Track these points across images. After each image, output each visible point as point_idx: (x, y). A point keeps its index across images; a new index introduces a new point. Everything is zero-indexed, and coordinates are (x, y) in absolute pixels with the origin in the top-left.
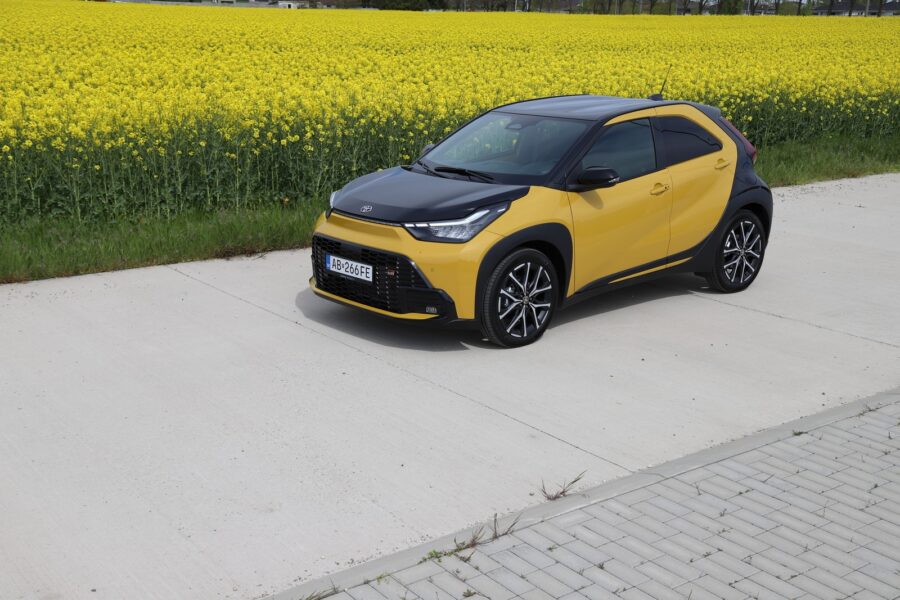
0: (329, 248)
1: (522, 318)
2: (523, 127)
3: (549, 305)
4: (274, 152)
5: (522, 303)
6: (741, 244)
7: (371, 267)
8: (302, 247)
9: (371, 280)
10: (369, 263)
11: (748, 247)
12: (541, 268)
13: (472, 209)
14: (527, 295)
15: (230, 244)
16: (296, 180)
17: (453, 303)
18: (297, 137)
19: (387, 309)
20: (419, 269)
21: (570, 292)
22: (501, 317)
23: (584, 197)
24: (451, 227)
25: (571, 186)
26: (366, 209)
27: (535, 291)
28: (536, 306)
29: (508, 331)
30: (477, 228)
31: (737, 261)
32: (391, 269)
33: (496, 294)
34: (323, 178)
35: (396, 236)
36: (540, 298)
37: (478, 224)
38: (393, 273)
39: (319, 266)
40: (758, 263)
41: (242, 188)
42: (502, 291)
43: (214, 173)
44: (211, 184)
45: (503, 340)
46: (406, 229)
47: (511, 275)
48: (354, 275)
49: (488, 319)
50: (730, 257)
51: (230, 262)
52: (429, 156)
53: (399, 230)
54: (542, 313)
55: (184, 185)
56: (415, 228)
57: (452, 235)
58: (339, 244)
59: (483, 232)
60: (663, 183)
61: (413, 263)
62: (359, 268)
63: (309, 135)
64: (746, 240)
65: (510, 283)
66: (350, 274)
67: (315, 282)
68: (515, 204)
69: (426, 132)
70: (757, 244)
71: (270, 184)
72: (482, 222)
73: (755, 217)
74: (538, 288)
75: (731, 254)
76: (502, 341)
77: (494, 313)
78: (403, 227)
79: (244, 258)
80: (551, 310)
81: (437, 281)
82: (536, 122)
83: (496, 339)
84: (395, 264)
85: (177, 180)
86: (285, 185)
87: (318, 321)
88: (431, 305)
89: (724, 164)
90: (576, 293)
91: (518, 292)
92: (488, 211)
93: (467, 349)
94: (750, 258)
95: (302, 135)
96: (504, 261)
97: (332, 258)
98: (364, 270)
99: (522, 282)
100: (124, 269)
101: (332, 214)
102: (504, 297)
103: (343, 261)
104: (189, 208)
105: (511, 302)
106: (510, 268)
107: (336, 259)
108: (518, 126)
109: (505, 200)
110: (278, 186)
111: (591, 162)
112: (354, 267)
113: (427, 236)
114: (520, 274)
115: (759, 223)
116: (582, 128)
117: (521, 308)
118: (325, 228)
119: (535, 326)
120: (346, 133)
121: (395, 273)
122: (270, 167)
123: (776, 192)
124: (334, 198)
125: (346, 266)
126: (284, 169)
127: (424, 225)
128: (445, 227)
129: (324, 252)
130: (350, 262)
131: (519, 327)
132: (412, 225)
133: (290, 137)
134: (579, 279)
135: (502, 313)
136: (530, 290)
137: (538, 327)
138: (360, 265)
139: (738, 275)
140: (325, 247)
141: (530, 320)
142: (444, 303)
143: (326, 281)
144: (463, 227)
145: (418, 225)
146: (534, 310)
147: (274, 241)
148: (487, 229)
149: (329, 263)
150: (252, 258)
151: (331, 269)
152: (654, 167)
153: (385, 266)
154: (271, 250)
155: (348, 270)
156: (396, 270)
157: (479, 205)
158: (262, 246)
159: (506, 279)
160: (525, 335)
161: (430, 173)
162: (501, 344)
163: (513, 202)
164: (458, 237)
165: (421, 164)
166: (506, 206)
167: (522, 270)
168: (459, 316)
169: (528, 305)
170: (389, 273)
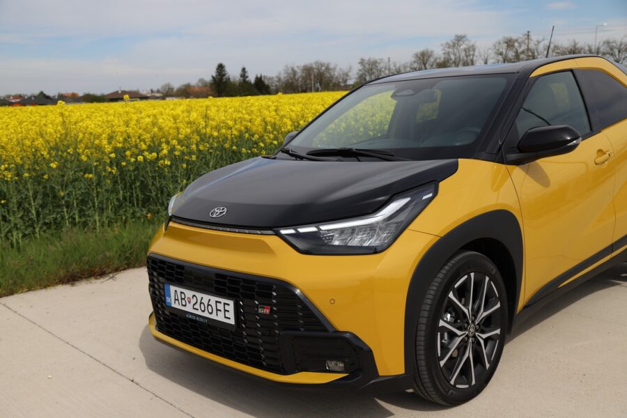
0: (171, 274)
1: (468, 358)
2: (417, 92)
5: (467, 336)
7: (231, 303)
9: (232, 322)
10: (228, 296)
12: (487, 279)
13: (384, 198)
14: (473, 322)
17: (370, 351)
18: (155, 154)
20: (306, 297)
21: (520, 307)
22: (442, 363)
23: (527, 172)
24: (353, 229)
26: (217, 213)
27: (483, 314)
28: (484, 336)
29: (452, 382)
30: (393, 227)
32: (263, 304)
33: (434, 329)
35: (266, 249)
37: (397, 219)
39: (158, 299)
42: (442, 323)
45: (447, 397)
46: (282, 237)
47: (451, 295)
48: (206, 314)
49: (423, 368)
52: (295, 143)
53: (272, 240)
54: (491, 344)
56: (298, 236)
57: (355, 241)
58: (183, 267)
59: (406, 232)
60: (604, 150)
61: (298, 292)
62: (213, 303)
63: (165, 151)
65: (452, 308)
66: (199, 313)
67: (154, 322)
68: (444, 186)
71: (132, 202)
72: (402, 217)
74: (485, 311)
77: (432, 358)
78: (278, 234)
80: (501, 338)
81: (341, 320)
82: (435, 83)
83: (436, 397)
84: (271, 296)
87: (164, 375)
88: (334, 359)
90: (526, 307)
91: (460, 318)
92: (408, 200)
96: (440, 276)
97: (173, 288)
98: (220, 307)
99: (466, 305)
101: (171, 224)
102: (443, 331)
103: (189, 293)
105: (452, 335)
106: (448, 287)
107: (179, 290)
108: (409, 92)
110: (140, 202)
112: (205, 302)
113: (317, 247)
114: (462, 293)
117: (467, 342)
119: (484, 365)
121: (271, 310)
122: (131, 186)
124: (173, 205)
125: (194, 301)
127: (312, 229)
128: (342, 231)
129: (162, 279)
130: (199, 295)
131: (465, 372)
132: (292, 231)
133: (146, 153)
135: (442, 358)
136: (475, 313)
137: (488, 366)
138: (214, 299)
140: (164, 273)
141: (478, 358)
142: (355, 353)
143: (170, 322)
144: (371, 228)
145: (302, 230)
146: (482, 342)
147: (127, 258)
148: (411, 227)
149: (170, 296)
150: (102, 280)
151: (173, 305)
152: (588, 130)
153: (253, 298)
154: (124, 269)
155: (197, 306)
156: (272, 305)
157: (392, 192)
158: (116, 266)
159: (446, 301)
160: (474, 382)
161: (301, 158)
162: (443, 403)
163: (442, 184)
164: (366, 244)
165: (287, 152)
166: (433, 190)
167: (465, 286)
168: (381, 373)
169: (474, 336)
170: (260, 311)
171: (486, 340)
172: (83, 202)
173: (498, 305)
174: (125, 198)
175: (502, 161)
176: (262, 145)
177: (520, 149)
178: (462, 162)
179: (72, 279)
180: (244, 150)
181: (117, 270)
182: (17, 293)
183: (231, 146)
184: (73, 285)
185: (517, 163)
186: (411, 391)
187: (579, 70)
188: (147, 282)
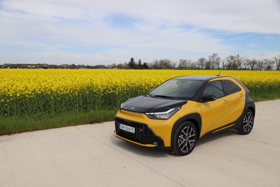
0: (121, 122)
1: (186, 145)
2: (182, 83)
3: (194, 141)
4: (108, 95)
5: (186, 140)
6: (248, 120)
7: (134, 128)
8: (112, 121)
9: (134, 132)
11: (250, 120)
12: (192, 128)
13: (169, 108)
15: (92, 120)
16: (113, 102)
17: (163, 141)
18: (114, 91)
19: (140, 143)
20: (151, 129)
21: (201, 136)
22: (179, 145)
23: (204, 104)
24: (162, 114)
25: (200, 101)
26: (132, 108)
27: (190, 136)
28: (191, 141)
29: (182, 150)
30: (171, 115)
31: (247, 125)
32: (141, 129)
33: (178, 138)
35: (143, 117)
36: (191, 138)
37: (171, 113)
38: (142, 130)
39: (117, 127)
40: (252, 125)
41: (98, 105)
42: (180, 137)
43: (90, 100)
44: (90, 103)
45: (180, 154)
46: (146, 115)
47: (182, 131)
48: (128, 131)
49: (175, 146)
53: (144, 115)
54: (192, 143)
55: (82, 104)
56: (150, 115)
57: (162, 117)
58: (123, 120)
59: (173, 116)
60: (227, 100)
61: (149, 127)
62: (130, 128)
64: (249, 118)
65: (182, 133)
67: (116, 132)
68: (183, 106)
70: (252, 119)
71: (106, 103)
72: (173, 113)
73: (251, 111)
74: (191, 135)
75: (245, 123)
77: (177, 144)
78: (145, 114)
79: (97, 124)
80: (195, 143)
81: (157, 133)
82: (186, 82)
83: (177, 153)
84: (143, 127)
86: (110, 104)
87: (117, 145)
88: (155, 142)
89: (242, 95)
90: (202, 136)
91: (185, 136)
92: (174, 109)
93: (167, 156)
94: (250, 124)
96: (180, 126)
97: (121, 125)
98: (132, 129)
99: (186, 133)
100: (62, 127)
101: (122, 110)
103: (125, 126)
104: (83, 110)
105: (182, 140)
106: (182, 129)
107: (123, 125)
108: (180, 83)
109: (180, 105)
110: (108, 104)
111: (207, 92)
112: (128, 128)
113: (154, 117)
114: (185, 130)
115: (252, 113)
116: (201, 83)
117: (186, 142)
118: (119, 115)
120: (127, 89)
121: (143, 130)
122: (106, 99)
123: (255, 103)
124: (122, 105)
126: (110, 100)
127: (153, 114)
128: (160, 114)
129: (119, 122)
130: (127, 126)
131: (185, 149)
132: (148, 114)
134: (203, 131)
135: (179, 144)
136: (188, 136)
137: (191, 148)
138: (130, 127)
139: (247, 129)
140: (119, 121)
141: (189, 146)
142: (160, 141)
143: (120, 132)
144: (166, 114)
145: (151, 114)
146: (190, 142)
147: (105, 119)
148: (174, 115)
151: (121, 128)
152: (223, 95)
153: (139, 127)
154: (105, 122)
155: (126, 129)
156: (143, 129)
157: (171, 107)
158: (102, 120)
159: (181, 132)
161: (153, 97)
164: (164, 118)
165: (149, 95)
167: (186, 129)
168: (165, 146)
170: (140, 130)
171: (191, 142)
172: (93, 103)
173: (195, 135)
174: (104, 102)
175: (198, 101)
176: (144, 90)
177: (203, 99)
178: (188, 101)
179: (92, 123)
180: (139, 91)
181: (103, 121)
182: (78, 125)
183: (135, 90)
184: (92, 124)
185: (202, 102)
186: (173, 152)
187: (222, 80)
188: (115, 123)
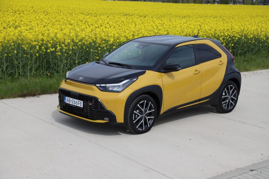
0: (67, 94)
1: (142, 122)
2: (144, 47)
3: (153, 117)
4: (44, 55)
5: (143, 116)
6: (229, 94)
7: (82, 102)
8: (55, 93)
9: (82, 107)
10: (82, 100)
11: (232, 95)
12: (150, 103)
13: (123, 79)
14: (145, 113)
15: (25, 92)
16: (53, 66)
17: (115, 116)
18: (54, 49)
19: (88, 118)
20: (101, 102)
21: (162, 112)
22: (134, 122)
23: (167, 75)
24: (115, 86)
25: (162, 71)
26: (81, 78)
27: (148, 112)
29: (137, 127)
30: (125, 87)
31: (227, 101)
32: (90, 103)
33: (132, 113)
34: (64, 66)
35: (93, 89)
36: (150, 114)
37: (126, 85)
39: (61, 101)
40: (236, 102)
41: (31, 70)
42: (135, 112)
43: (19, 63)
44: (18, 67)
46: (97, 86)
47: (138, 105)
49: (129, 122)
50: (225, 99)
51: (25, 99)
52: (106, 58)
53: (94, 87)
55: (7, 68)
56: (100, 86)
57: (115, 89)
58: (70, 92)
59: (127, 88)
60: (198, 70)
61: (99, 100)
62: (77, 102)
63: (59, 48)
64: (231, 92)
65: (138, 108)
66: (74, 104)
67: (59, 107)
69: (105, 48)
70: (235, 94)
71: (42, 68)
73: (234, 84)
76: (135, 131)
77: (132, 121)
79: (31, 97)
80: (154, 119)
81: (109, 107)
82: (149, 46)
83: (132, 131)
84: (92, 101)
85: (4, 65)
86: (48, 68)
87: (61, 123)
88: (106, 117)
89: (221, 63)
90: (164, 113)
91: (141, 113)
92: (129, 80)
93: (120, 134)
94: (233, 100)
95: (56, 49)
96: (136, 100)
97: (67, 98)
98: (79, 103)
99: (143, 108)
102: (135, 114)
103: (71, 99)
104: (8, 77)
105: (138, 116)
106: (138, 103)
107: (69, 98)
108: (142, 47)
109: (136, 76)
110: (45, 68)
111: (170, 61)
113: (105, 89)
114: (142, 105)
115: (236, 86)
116: (167, 48)
117: (142, 118)
118: (64, 86)
119: (148, 126)
120: (74, 48)
121: (92, 104)
122: (42, 61)
123: (242, 74)
124: (68, 74)
125: (72, 101)
126: (48, 62)
127: (104, 85)
128: (112, 86)
129: (63, 95)
130: (74, 100)
131: (141, 126)
133: (51, 49)
134: (165, 108)
135: (134, 120)
136: (146, 111)
139: (228, 106)
140: (64, 93)
141: (146, 123)
142: (111, 116)
143: (65, 107)
144: (119, 86)
145: (102, 85)
146: (147, 119)
147: (43, 90)
149: (66, 100)
150: (34, 97)
151: (66, 102)
153: (88, 101)
155: (73, 103)
157: (126, 78)
159: (136, 107)
160: (144, 129)
161: (106, 64)
162: (134, 133)
163: (139, 77)
164: (118, 90)
165: (103, 61)
166: (137, 78)
167: (143, 103)
169: (145, 117)
170: (90, 104)
171: (149, 119)
173: (154, 110)
175: (160, 72)
177: (165, 69)
178: (147, 71)
179: (24, 96)
181: (39, 94)
182: (4, 99)
185: (165, 72)
188: (58, 96)
